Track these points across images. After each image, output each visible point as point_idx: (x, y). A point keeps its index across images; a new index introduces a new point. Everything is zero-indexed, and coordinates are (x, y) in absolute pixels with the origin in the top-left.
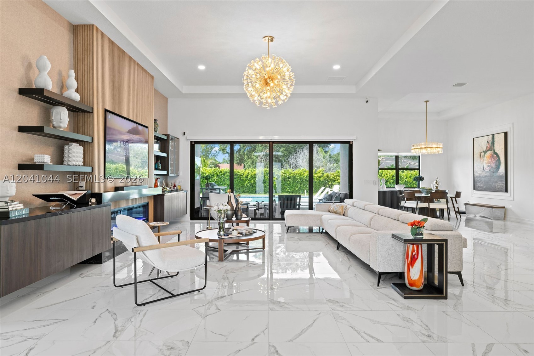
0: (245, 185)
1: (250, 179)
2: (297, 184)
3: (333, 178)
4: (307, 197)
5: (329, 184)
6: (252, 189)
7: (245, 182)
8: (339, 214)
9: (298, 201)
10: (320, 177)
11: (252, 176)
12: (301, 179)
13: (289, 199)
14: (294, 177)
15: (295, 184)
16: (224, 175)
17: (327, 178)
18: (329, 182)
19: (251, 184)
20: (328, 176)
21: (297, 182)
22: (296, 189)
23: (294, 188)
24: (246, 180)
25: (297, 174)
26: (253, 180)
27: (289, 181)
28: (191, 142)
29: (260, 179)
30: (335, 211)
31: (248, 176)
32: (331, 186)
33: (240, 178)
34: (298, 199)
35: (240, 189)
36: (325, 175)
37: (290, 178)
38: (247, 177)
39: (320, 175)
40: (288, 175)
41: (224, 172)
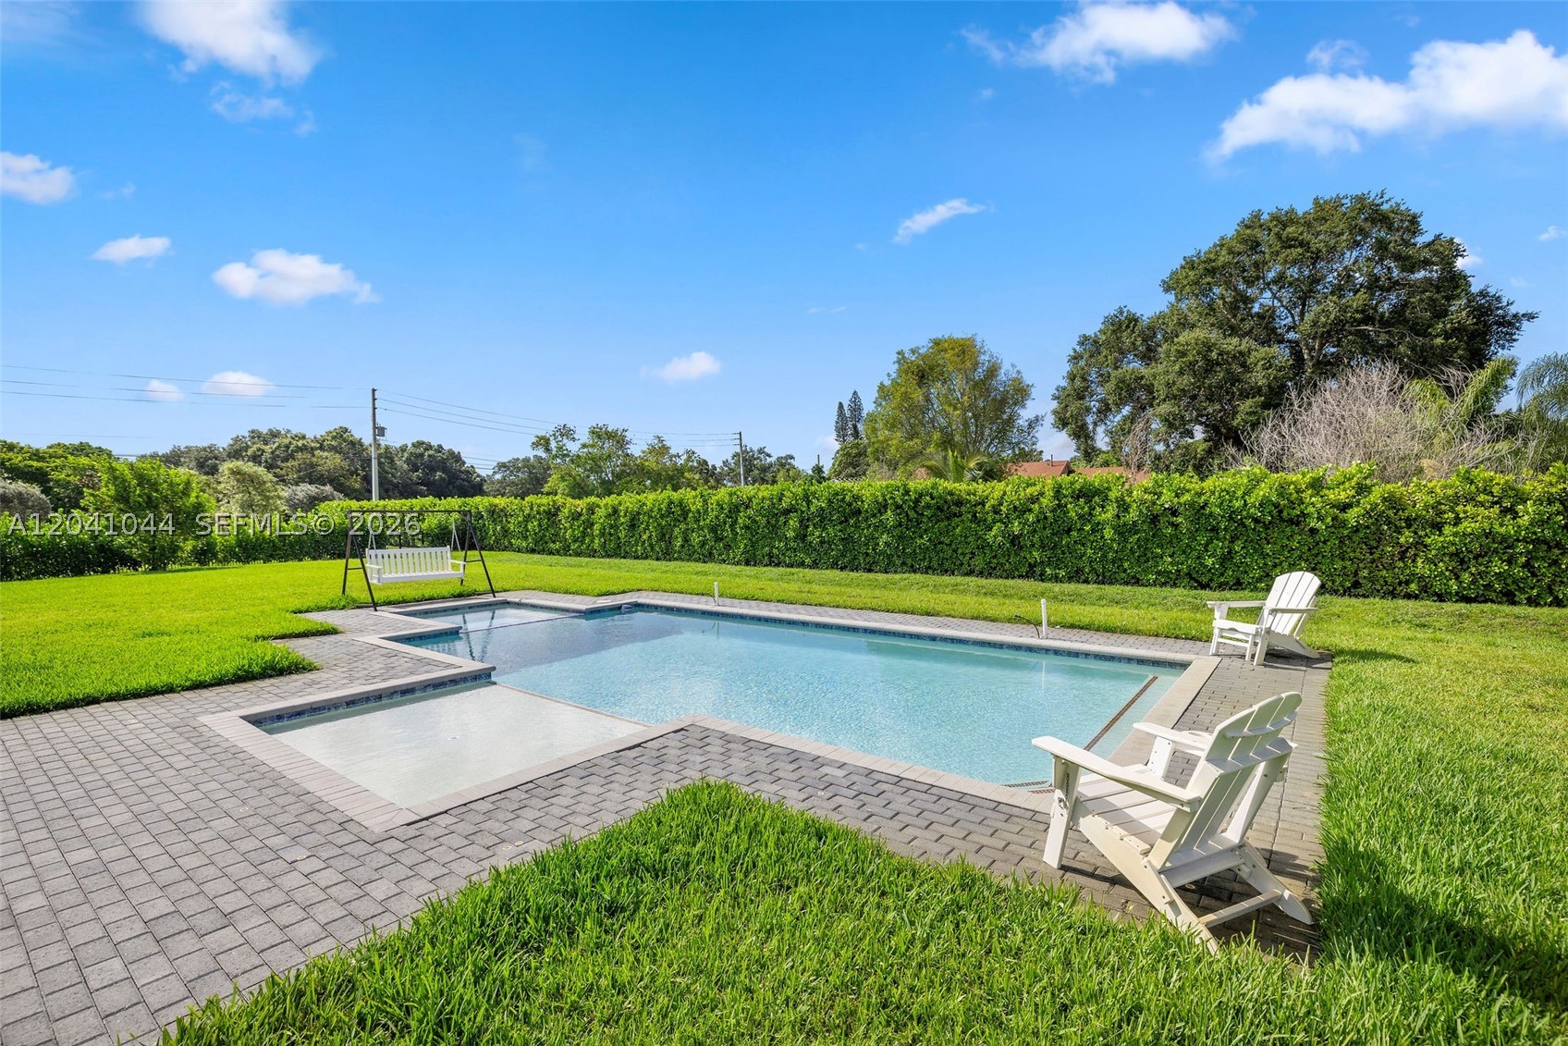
1: (1007, 522)
2: (1210, 542)
3: (1426, 507)
5: (1402, 540)
6: (1017, 555)
7: (990, 530)
10: (1345, 507)
12: (1231, 518)
14: (1198, 511)
16: (917, 501)
17: (1391, 513)
18: (1398, 531)
21: (1215, 530)
22: (1209, 562)
23: (1198, 558)
24: (994, 522)
26: (1020, 523)
27: (1173, 524)
29: (1046, 518)
32: (1412, 552)
33: (974, 516)
35: (972, 553)
36: (1376, 495)
38: (996, 511)
41: (916, 491)
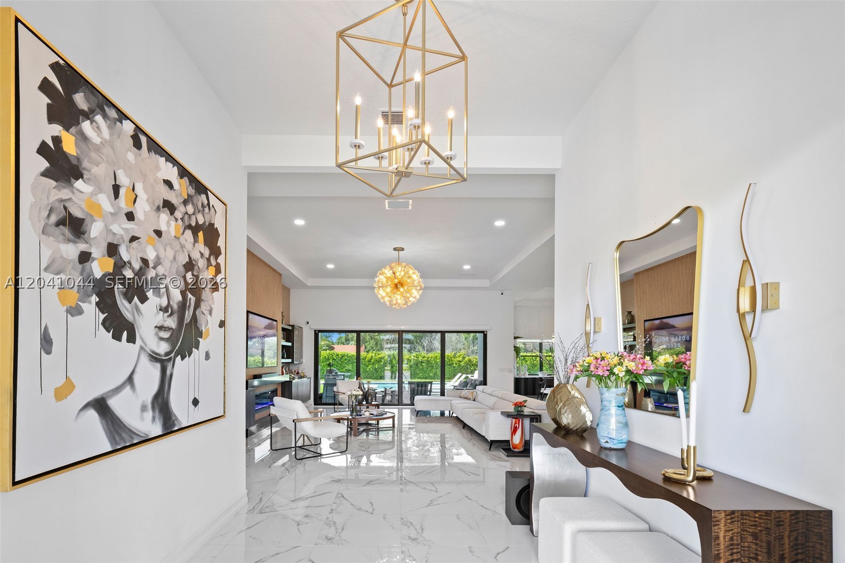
0: (368, 370)
1: (374, 364)
2: (431, 369)
3: (476, 362)
4: (439, 384)
6: (376, 374)
7: (368, 367)
8: (469, 399)
9: (429, 387)
10: (460, 362)
11: (376, 360)
12: (435, 364)
13: (420, 385)
14: (428, 362)
15: (429, 369)
17: (469, 363)
19: (375, 369)
20: (470, 360)
21: (432, 366)
22: (431, 375)
23: (428, 374)
24: (369, 364)
25: (432, 358)
26: (379, 365)
27: (422, 365)
28: (315, 331)
30: (465, 396)
31: (371, 359)
34: (429, 385)
37: (422, 363)
38: (369, 361)
39: (460, 359)
40: (420, 359)
41: (341, 355)
